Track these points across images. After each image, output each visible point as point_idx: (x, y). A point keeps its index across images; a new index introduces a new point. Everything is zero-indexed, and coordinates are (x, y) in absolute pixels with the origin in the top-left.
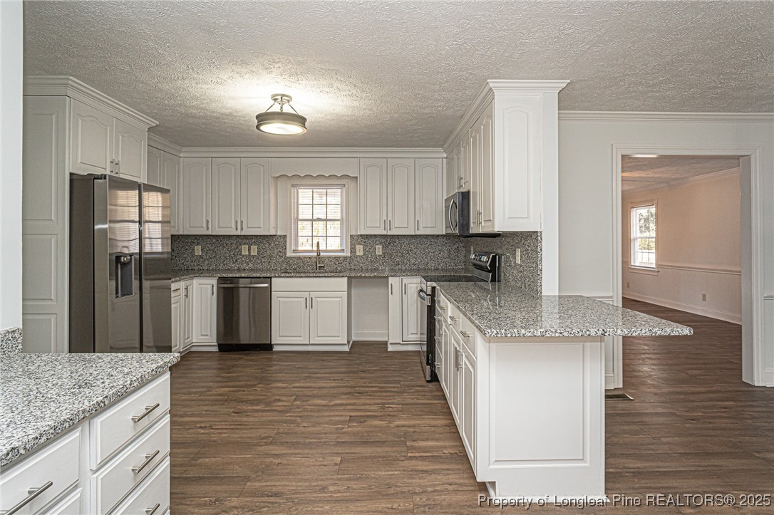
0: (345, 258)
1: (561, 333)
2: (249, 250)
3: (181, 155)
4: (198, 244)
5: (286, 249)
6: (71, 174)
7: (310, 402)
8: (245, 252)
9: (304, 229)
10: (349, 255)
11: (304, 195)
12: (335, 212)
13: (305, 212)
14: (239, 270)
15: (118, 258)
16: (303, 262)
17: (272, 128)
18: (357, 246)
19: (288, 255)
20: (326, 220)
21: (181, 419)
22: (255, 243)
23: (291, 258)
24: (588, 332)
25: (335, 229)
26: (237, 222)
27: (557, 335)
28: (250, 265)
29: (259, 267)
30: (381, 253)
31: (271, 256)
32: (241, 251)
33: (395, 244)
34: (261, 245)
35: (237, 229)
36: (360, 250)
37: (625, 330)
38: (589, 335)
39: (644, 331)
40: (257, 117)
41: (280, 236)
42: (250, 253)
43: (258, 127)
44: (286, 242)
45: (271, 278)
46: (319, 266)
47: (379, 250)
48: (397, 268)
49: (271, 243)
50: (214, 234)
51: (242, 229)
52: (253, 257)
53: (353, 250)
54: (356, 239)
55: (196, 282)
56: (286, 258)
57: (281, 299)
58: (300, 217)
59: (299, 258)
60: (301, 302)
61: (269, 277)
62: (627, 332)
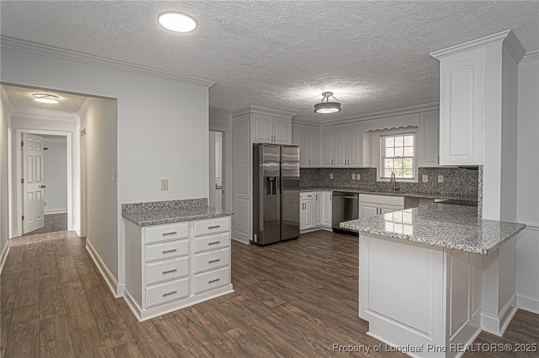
0: (415, 184)
1: (379, 233)
2: (356, 177)
3: (321, 126)
4: (332, 173)
5: (376, 176)
6: (253, 144)
7: (344, 264)
8: (354, 178)
9: (388, 163)
10: (417, 182)
11: (389, 141)
12: (410, 152)
13: (389, 153)
14: (351, 188)
15: (268, 178)
16: (386, 185)
17: (323, 111)
18: (423, 176)
19: (377, 180)
20: (404, 157)
21: (285, 253)
22: (359, 173)
23: (379, 182)
24: (397, 235)
25: (409, 164)
26: (346, 160)
27: (377, 233)
28: (357, 186)
29: (361, 187)
30: (442, 181)
31: (367, 181)
32: (351, 177)
33: (455, 175)
34: (362, 174)
35: (346, 164)
36: (425, 179)
37: (424, 239)
38: (398, 237)
39: (439, 243)
40: (315, 106)
41: (373, 168)
42: (356, 178)
43: (315, 111)
44: (376, 172)
45: (358, 193)
46: (395, 188)
47: (441, 179)
48: (456, 193)
49: (369, 173)
50: (335, 167)
51: (348, 164)
52: (358, 181)
53: (420, 178)
54: (422, 171)
55: (324, 193)
56: (376, 182)
57: (364, 207)
58: (387, 156)
59: (384, 183)
60: (374, 210)
61: (357, 193)
62: (425, 241)
